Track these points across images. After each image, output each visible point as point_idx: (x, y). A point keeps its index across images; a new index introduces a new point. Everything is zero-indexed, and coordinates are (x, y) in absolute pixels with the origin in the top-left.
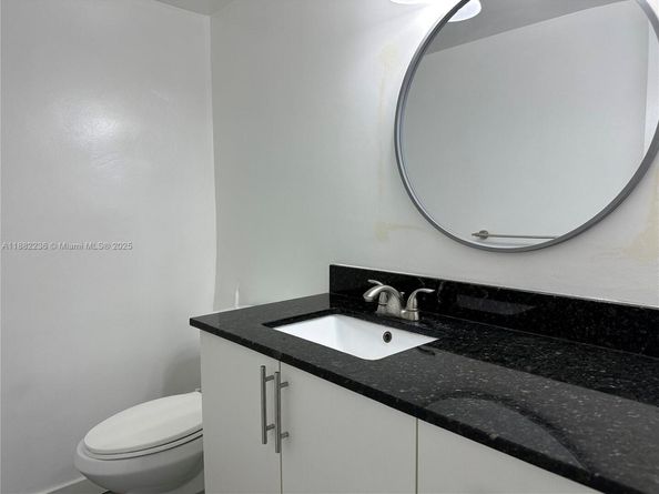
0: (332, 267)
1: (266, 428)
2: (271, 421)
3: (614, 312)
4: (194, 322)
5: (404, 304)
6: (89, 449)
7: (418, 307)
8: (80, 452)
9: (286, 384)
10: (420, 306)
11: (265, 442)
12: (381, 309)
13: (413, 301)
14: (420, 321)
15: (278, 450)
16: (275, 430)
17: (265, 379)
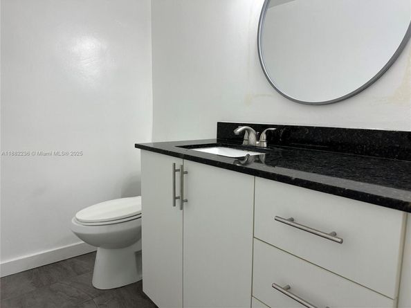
0: (218, 123)
1: (175, 198)
2: (178, 194)
3: (380, 135)
4: (137, 146)
5: (258, 138)
6: (78, 220)
7: (267, 139)
8: (73, 221)
9: (186, 173)
10: (268, 139)
11: (175, 205)
12: (245, 143)
13: (264, 136)
14: (267, 147)
15: (182, 208)
16: (180, 199)
17: (175, 171)
